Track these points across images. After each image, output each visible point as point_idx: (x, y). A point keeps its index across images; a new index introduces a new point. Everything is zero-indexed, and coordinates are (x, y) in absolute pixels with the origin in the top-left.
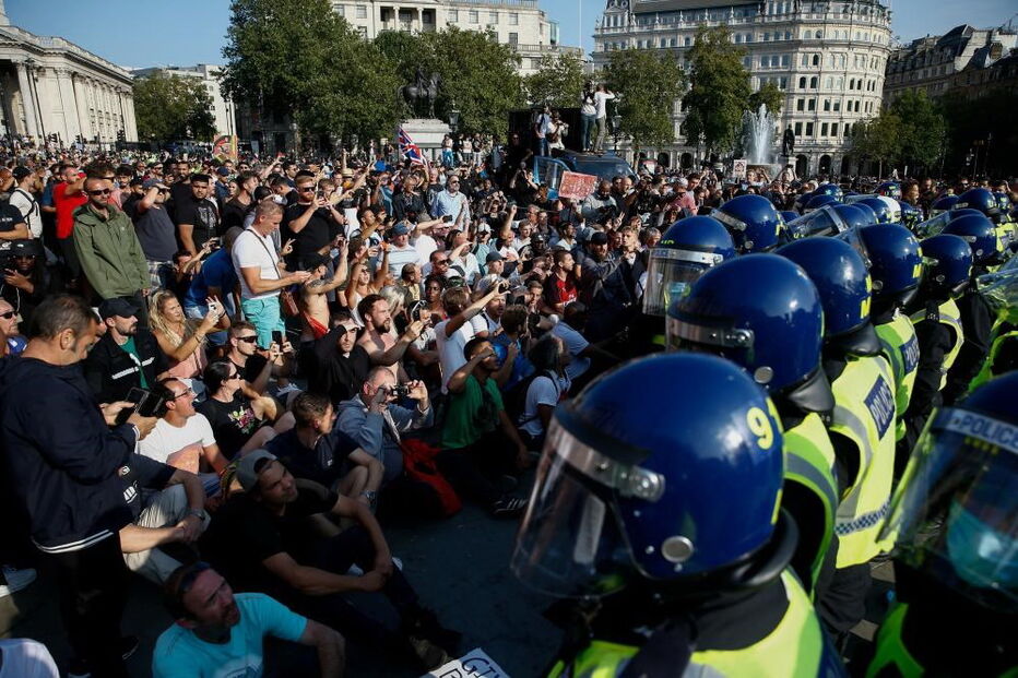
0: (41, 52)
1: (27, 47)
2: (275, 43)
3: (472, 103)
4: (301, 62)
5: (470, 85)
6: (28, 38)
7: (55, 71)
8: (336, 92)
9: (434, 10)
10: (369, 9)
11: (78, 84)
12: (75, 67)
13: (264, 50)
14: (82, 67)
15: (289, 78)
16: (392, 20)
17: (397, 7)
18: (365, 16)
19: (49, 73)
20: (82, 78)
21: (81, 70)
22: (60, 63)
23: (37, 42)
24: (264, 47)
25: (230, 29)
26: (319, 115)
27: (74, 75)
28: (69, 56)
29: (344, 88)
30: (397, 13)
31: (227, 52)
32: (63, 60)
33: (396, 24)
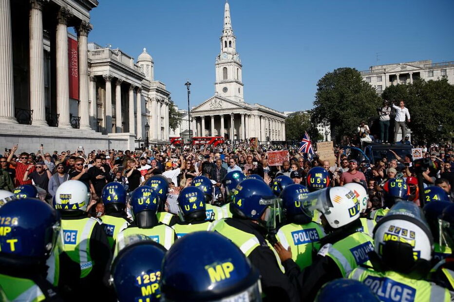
0: (250, 110)
1: (246, 108)
2: (333, 97)
3: (430, 117)
4: (344, 104)
5: (429, 108)
6: (247, 105)
7: (254, 116)
8: (355, 116)
9: (419, 73)
10: (383, 77)
11: (262, 120)
12: (261, 114)
13: (328, 100)
14: (265, 114)
15: (338, 111)
16: (395, 81)
17: (398, 74)
18: (381, 81)
19: (252, 117)
20: (264, 117)
21: (264, 114)
22: (256, 113)
23: (250, 106)
24: (328, 99)
25: (317, 94)
26: (346, 127)
27: (261, 117)
28: (259, 110)
29: (359, 114)
30: (398, 77)
31: (315, 103)
32: (257, 111)
33: (398, 82)
